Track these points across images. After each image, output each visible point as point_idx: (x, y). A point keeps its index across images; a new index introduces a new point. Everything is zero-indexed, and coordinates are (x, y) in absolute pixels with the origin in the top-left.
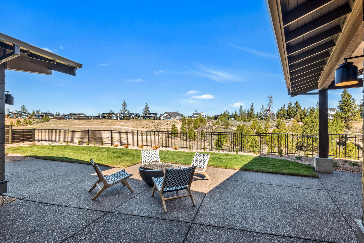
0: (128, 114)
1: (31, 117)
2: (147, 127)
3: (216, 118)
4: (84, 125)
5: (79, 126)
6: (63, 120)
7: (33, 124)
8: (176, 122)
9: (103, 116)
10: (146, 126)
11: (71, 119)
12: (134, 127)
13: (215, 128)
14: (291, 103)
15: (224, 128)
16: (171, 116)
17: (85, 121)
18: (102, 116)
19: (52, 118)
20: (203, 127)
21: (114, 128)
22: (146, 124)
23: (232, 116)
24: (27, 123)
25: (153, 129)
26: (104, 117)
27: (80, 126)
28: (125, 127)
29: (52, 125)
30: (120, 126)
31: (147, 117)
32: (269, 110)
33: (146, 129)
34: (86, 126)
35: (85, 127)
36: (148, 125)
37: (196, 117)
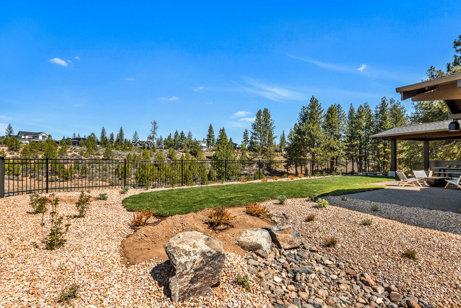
14: (177, 133)
32: (153, 138)
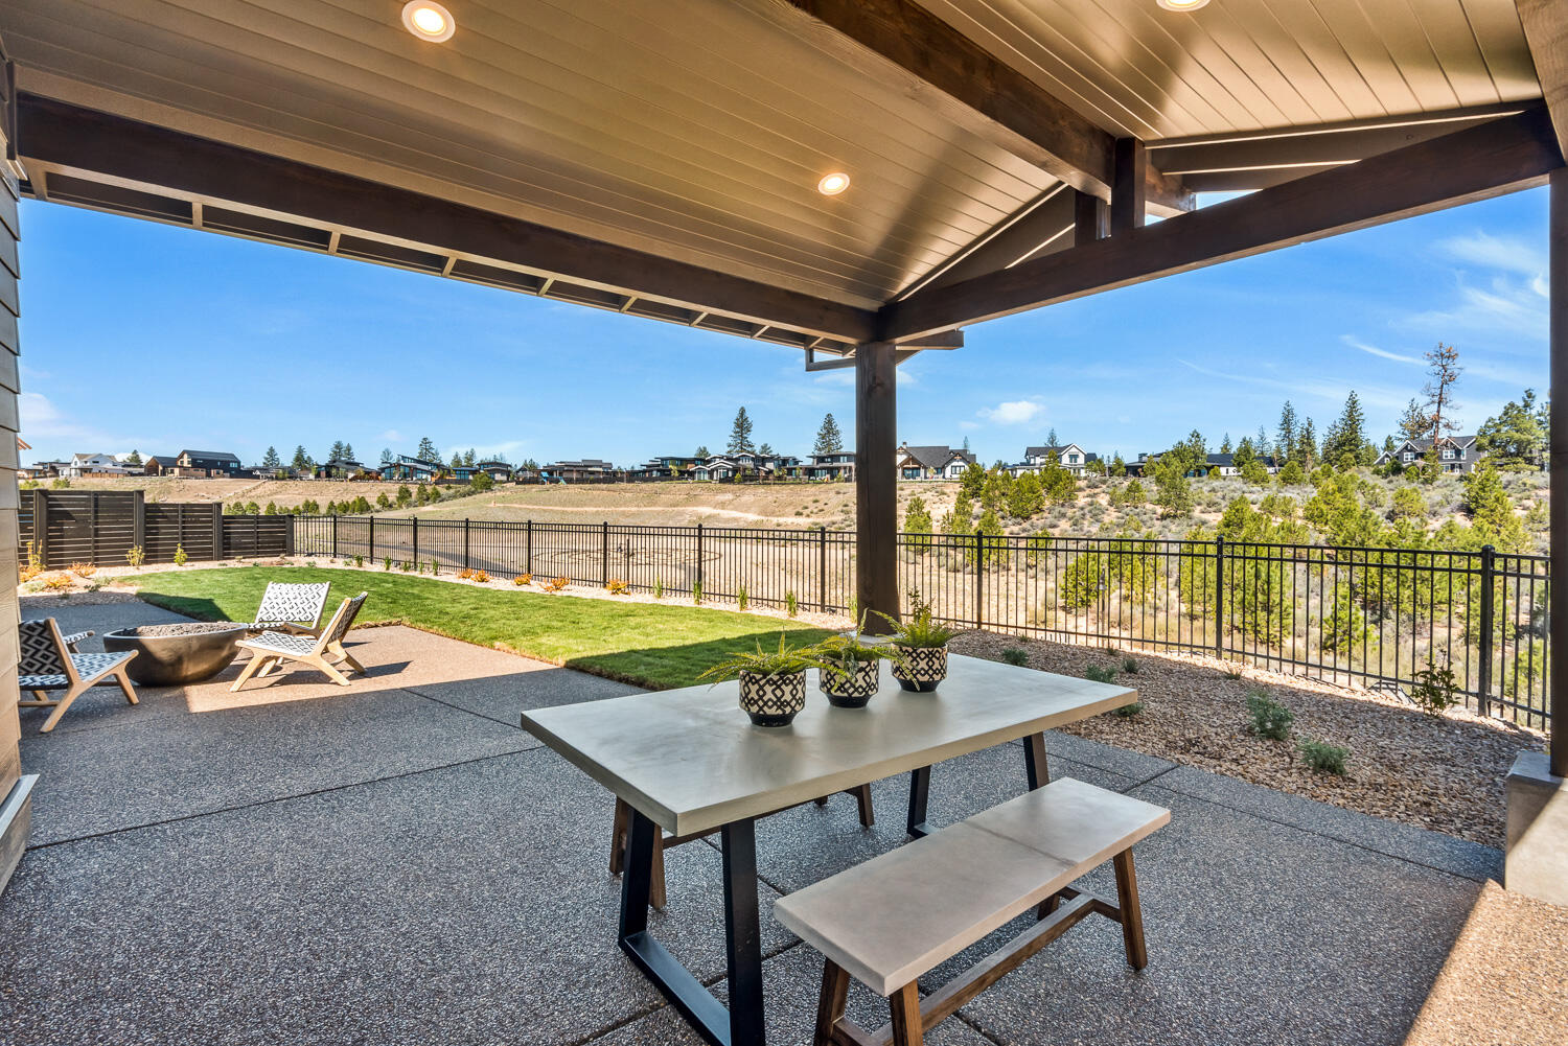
0: (753, 459)
1: (442, 477)
2: (815, 511)
3: (1140, 470)
4: (591, 502)
5: (575, 509)
6: (530, 486)
7: (442, 501)
8: (939, 489)
9: (662, 471)
10: (812, 506)
11: (557, 481)
12: (764, 512)
13: (1120, 515)
15: (1163, 517)
16: (920, 464)
17: (599, 489)
18: (658, 471)
19: (504, 478)
20: (1056, 513)
21: (691, 516)
22: (812, 498)
23: (1225, 458)
24: (428, 499)
25: (834, 519)
26: (665, 474)
27: (579, 509)
28: (732, 509)
29: (492, 505)
30: (715, 507)
31: (822, 469)
32: (1438, 422)
33: (811, 520)
34: (600, 509)
35: (595, 509)
36: (820, 505)
37: (1041, 464)
